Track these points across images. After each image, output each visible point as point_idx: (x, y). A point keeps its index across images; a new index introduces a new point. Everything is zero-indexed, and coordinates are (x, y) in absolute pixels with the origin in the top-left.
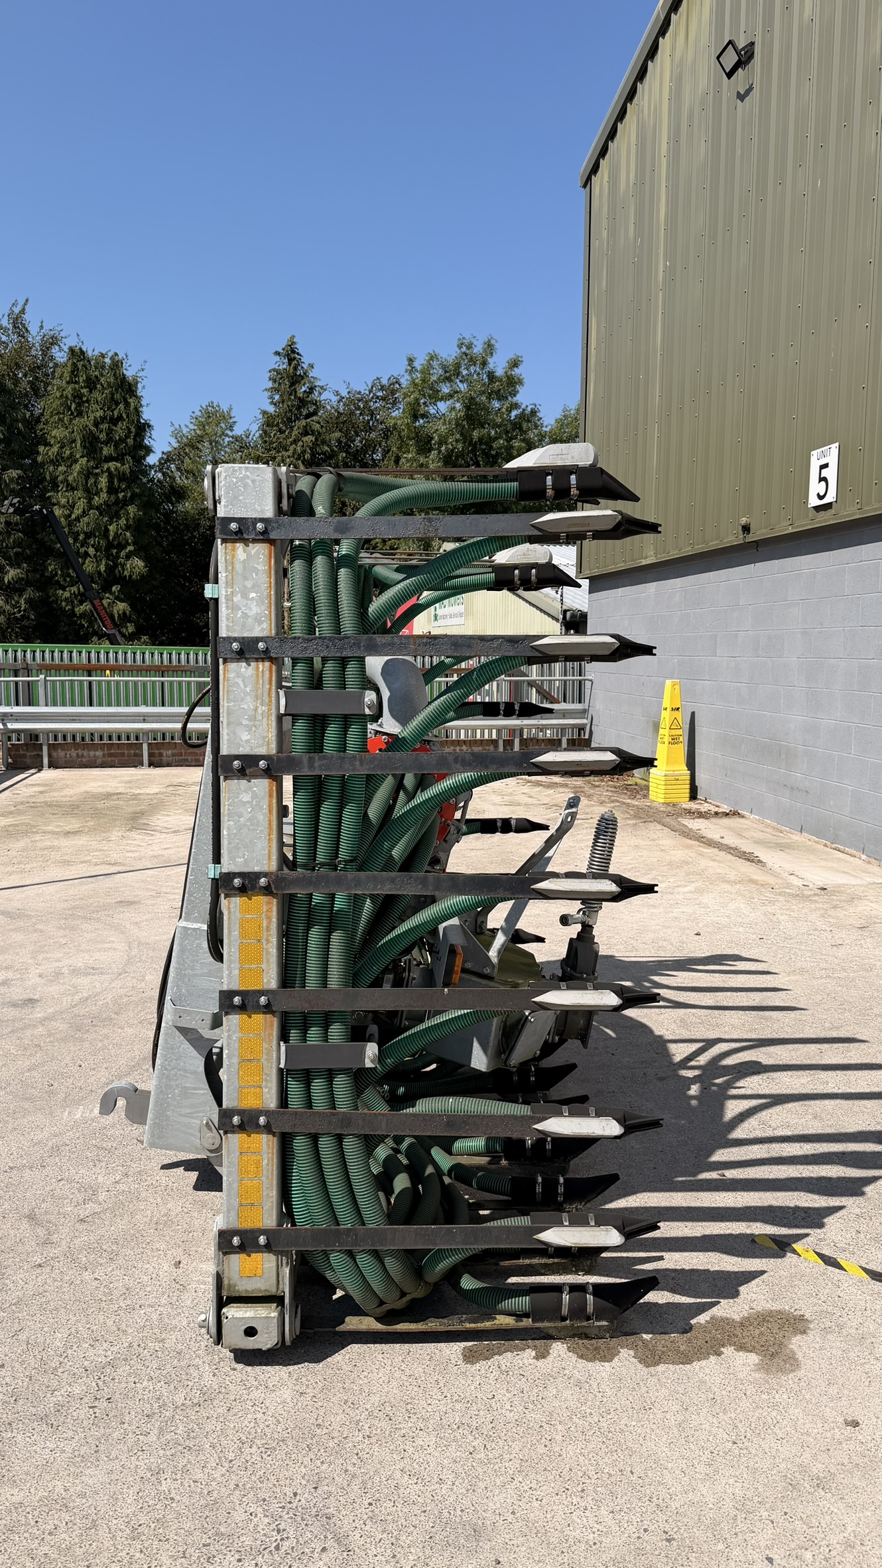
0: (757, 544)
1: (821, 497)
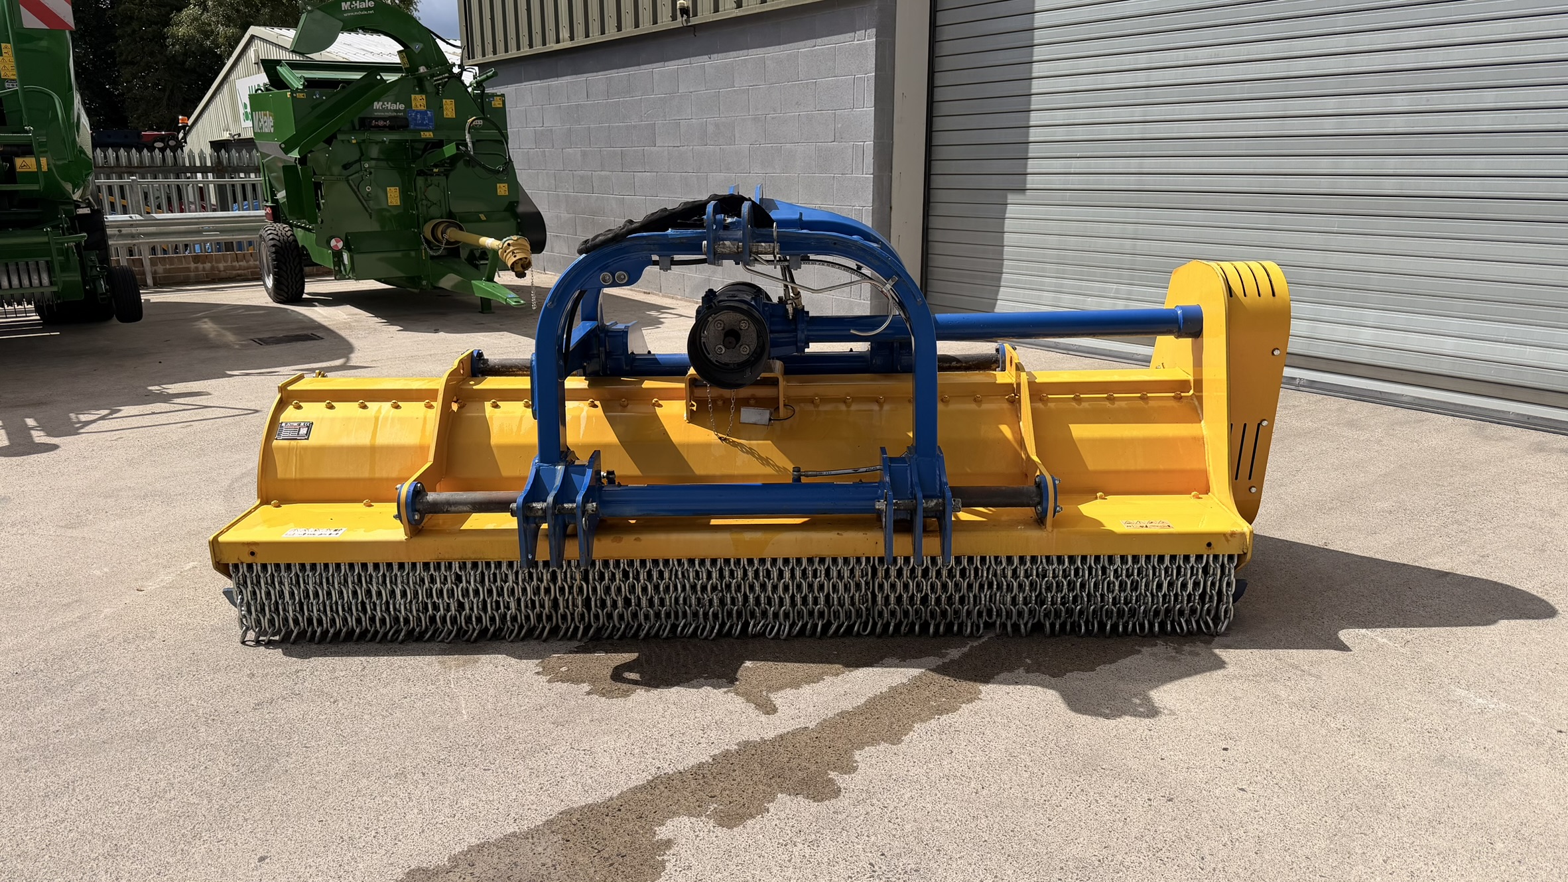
0: (694, 29)
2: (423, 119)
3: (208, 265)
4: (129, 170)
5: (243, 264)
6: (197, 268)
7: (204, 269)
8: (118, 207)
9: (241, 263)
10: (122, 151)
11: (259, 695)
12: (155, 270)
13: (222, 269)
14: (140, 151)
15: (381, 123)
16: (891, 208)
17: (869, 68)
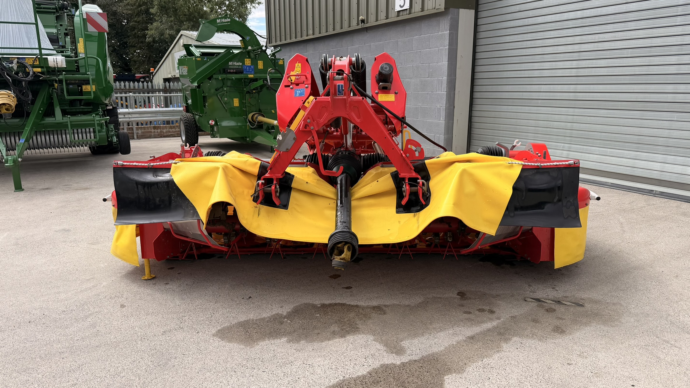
0: (367, 29)
1: (401, 7)
2: (249, 69)
3: (159, 130)
4: (129, 90)
5: (174, 130)
6: (154, 131)
7: (157, 132)
8: (124, 106)
9: (172, 130)
10: (127, 83)
11: (165, 327)
12: (138, 133)
13: (165, 132)
14: (134, 83)
15: (232, 71)
16: (454, 107)
17: (445, 44)
